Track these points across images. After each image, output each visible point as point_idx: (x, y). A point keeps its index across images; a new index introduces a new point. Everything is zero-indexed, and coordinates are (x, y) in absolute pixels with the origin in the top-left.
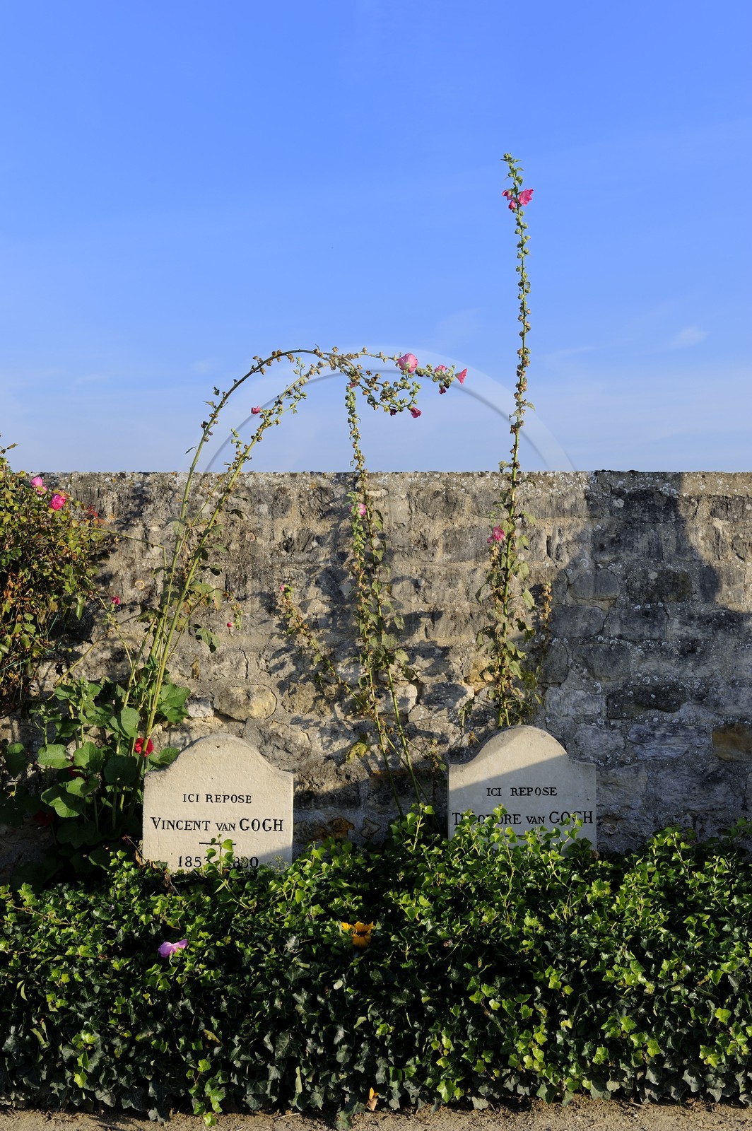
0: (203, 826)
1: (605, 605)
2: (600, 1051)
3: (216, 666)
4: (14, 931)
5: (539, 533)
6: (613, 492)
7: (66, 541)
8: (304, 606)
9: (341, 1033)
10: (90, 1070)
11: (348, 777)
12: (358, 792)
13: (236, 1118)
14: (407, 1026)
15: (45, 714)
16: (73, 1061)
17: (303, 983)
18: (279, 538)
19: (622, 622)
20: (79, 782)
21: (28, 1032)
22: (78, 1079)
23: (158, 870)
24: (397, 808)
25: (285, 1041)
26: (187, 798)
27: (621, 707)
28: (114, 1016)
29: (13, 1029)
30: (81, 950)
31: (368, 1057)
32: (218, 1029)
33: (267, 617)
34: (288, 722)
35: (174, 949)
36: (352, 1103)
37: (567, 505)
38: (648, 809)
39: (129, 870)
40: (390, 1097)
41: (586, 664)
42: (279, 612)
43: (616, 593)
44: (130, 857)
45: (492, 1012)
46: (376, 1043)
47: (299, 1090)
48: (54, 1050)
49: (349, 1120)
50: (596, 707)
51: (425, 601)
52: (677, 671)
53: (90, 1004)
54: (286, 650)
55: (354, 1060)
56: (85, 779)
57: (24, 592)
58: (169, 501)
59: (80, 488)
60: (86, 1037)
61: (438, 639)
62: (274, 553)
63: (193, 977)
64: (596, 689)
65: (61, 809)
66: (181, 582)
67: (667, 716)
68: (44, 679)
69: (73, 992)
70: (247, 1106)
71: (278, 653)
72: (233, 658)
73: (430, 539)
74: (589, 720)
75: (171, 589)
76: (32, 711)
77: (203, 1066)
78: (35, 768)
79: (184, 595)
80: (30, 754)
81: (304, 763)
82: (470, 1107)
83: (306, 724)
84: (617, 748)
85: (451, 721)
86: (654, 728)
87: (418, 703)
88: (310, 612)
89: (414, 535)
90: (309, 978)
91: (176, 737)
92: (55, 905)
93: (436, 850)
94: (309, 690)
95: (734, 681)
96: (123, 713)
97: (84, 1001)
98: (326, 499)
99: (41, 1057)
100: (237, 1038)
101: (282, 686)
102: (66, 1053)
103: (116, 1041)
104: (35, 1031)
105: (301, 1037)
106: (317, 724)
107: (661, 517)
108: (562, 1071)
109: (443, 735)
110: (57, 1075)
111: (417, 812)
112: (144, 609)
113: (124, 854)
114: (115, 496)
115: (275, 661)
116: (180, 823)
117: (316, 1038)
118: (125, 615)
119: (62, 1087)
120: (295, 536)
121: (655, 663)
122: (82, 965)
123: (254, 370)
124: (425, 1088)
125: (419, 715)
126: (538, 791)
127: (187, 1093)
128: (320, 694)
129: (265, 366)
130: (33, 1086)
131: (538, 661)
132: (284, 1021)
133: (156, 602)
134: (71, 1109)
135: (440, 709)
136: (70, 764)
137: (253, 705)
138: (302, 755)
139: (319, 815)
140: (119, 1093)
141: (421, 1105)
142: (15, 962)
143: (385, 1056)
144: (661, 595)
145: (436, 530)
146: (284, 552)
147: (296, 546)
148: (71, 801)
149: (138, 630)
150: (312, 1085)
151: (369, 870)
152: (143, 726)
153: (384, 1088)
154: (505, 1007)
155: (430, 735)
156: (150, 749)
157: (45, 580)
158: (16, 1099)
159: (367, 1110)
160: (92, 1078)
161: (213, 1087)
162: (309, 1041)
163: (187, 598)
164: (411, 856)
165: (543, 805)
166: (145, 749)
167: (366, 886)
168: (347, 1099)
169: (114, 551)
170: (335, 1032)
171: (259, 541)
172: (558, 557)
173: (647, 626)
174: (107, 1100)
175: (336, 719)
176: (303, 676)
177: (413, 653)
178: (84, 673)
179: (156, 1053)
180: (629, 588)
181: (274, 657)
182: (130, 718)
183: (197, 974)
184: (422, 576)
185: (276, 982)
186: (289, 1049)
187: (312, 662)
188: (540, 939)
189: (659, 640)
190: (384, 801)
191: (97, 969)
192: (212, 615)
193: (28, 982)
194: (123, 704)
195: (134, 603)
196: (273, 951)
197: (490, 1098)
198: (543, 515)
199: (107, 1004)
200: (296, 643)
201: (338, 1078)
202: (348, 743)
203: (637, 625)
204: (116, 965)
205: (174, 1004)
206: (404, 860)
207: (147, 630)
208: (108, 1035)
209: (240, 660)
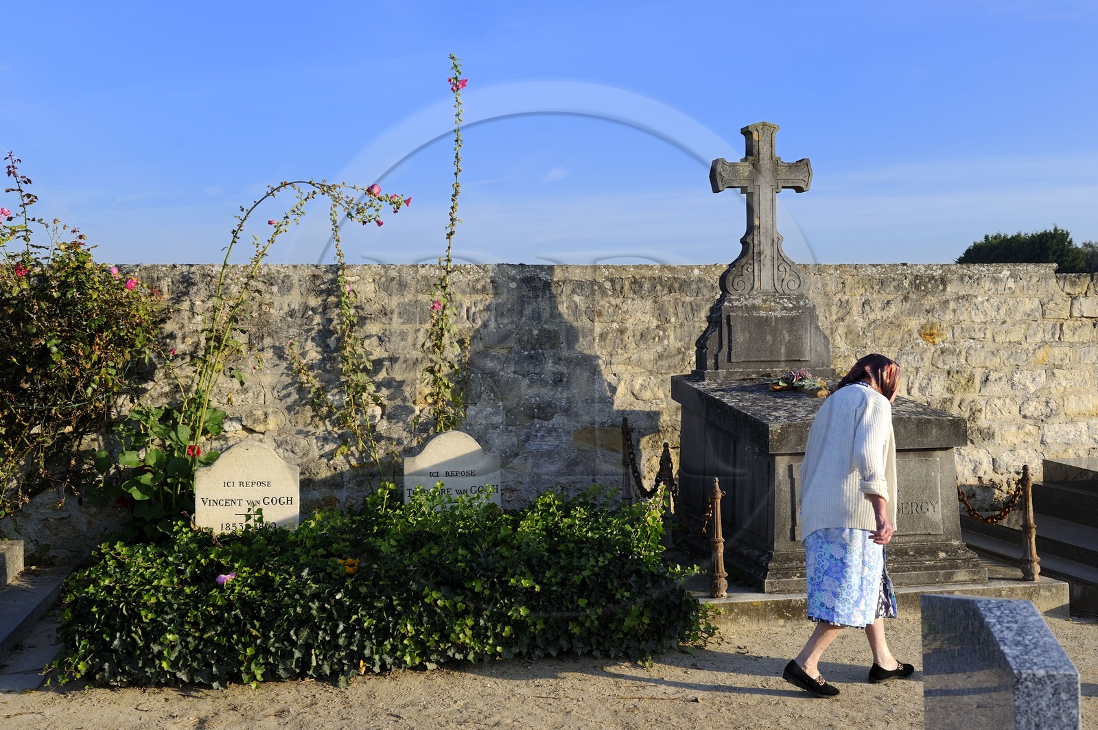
0: (237, 503)
1: (505, 352)
2: (507, 629)
3: (243, 396)
4: (115, 572)
5: (461, 305)
6: (509, 278)
7: (137, 310)
8: (303, 355)
9: (341, 627)
10: (172, 659)
11: (335, 469)
12: (342, 478)
13: (272, 685)
14: (384, 620)
15: (123, 430)
16: (160, 654)
17: (315, 596)
18: (286, 309)
19: (516, 363)
20: (149, 476)
21: (129, 636)
22: (164, 665)
23: (207, 533)
24: (369, 488)
25: (305, 633)
26: (226, 484)
27: (515, 418)
28: (188, 623)
29: (118, 634)
30: (163, 582)
31: (359, 641)
32: (259, 628)
33: (278, 362)
34: (294, 433)
35: (227, 578)
36: (349, 670)
37: (479, 286)
38: (533, 483)
39: (187, 533)
40: (374, 665)
41: (492, 390)
42: (286, 359)
43: (511, 344)
44: (187, 525)
45: (439, 608)
46: (364, 632)
47: (314, 663)
48: (147, 646)
49: (347, 681)
50: (499, 419)
51: (386, 350)
52: (551, 394)
53: (171, 616)
54: (292, 384)
55: (350, 643)
56: (153, 473)
57: (107, 347)
58: (208, 284)
59: (144, 275)
60: (170, 637)
61: (395, 376)
62: (283, 320)
63: (241, 595)
64: (499, 407)
65: (137, 495)
66: (218, 339)
67: (545, 423)
68: (121, 406)
69: (159, 609)
70: (280, 676)
71: (286, 387)
72: (255, 390)
73: (389, 309)
74: (495, 427)
75: (212, 343)
76: (114, 428)
77: (250, 651)
78: (117, 468)
79: (222, 348)
80: (112, 458)
81: (305, 460)
82: (425, 668)
83: (307, 434)
84: (513, 445)
85: (404, 430)
86: (537, 431)
87: (382, 418)
88: (307, 359)
89: (380, 307)
90: (319, 593)
91: (216, 444)
92: (143, 554)
93: (398, 511)
94: (308, 411)
95: (587, 400)
96: (179, 428)
97: (167, 614)
98: (318, 283)
99: (139, 652)
100: (272, 633)
101: (289, 409)
102: (156, 648)
103: (190, 639)
104: (133, 635)
105: (315, 629)
106: (313, 434)
107: (540, 294)
108: (484, 643)
109: (399, 439)
110: (150, 663)
111: (385, 488)
112: (192, 358)
113: (183, 523)
114: (170, 280)
115: (284, 392)
116: (222, 502)
117: (325, 630)
118: (179, 362)
119: (153, 671)
120: (297, 308)
121: (537, 389)
122: (164, 592)
123: (268, 195)
124: (396, 658)
125: (382, 426)
126: (464, 474)
127: (239, 670)
128: (315, 413)
129: (275, 192)
130: (133, 671)
131: (461, 389)
132: (304, 621)
133: (201, 353)
134: (159, 685)
135: (397, 422)
136: (143, 464)
137: (269, 422)
138: (304, 454)
139: (316, 495)
140: (192, 672)
141: (394, 669)
142: (118, 591)
143: (370, 639)
144: (541, 345)
145: (394, 302)
146: (289, 319)
147: (298, 315)
148: (143, 488)
149: (189, 371)
150: (322, 660)
151: (354, 526)
152: (192, 437)
153: (370, 660)
154: (447, 605)
155: (390, 439)
156: (199, 452)
157: (121, 338)
158: (121, 681)
159: (359, 675)
160: (174, 664)
161: (256, 665)
162: (320, 633)
163: (224, 349)
164: (381, 516)
165: (466, 483)
166: (195, 453)
167: (352, 536)
168: (346, 668)
169: (169, 318)
170: (337, 626)
171: (272, 311)
172: (474, 321)
173: (531, 366)
174: (184, 678)
175: (327, 430)
176: (304, 401)
177: (379, 386)
178: (149, 402)
179: (218, 645)
180: (520, 341)
181: (283, 389)
182: (184, 432)
183: (244, 594)
184: (383, 334)
185: (297, 596)
186: (307, 638)
187: (309, 392)
188: (468, 563)
189: (539, 374)
190: (360, 484)
191: (174, 594)
192: (240, 361)
193: (128, 604)
194: (178, 423)
195: (185, 354)
196: (294, 578)
197: (437, 662)
198: (464, 292)
199: (183, 615)
200: (299, 380)
201: (339, 655)
202: (335, 446)
203: (525, 364)
204: (187, 590)
205: (229, 614)
206: (377, 519)
207: (195, 372)
208: (184, 635)
209: (260, 392)
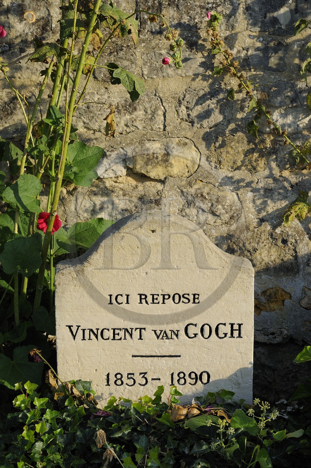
0: (136, 334)
3: (128, 117)
8: (230, 41)
11: (285, 242)
23: (80, 398)
26: (114, 299)
33: (187, 54)
34: (215, 180)
42: (202, 48)
54: (212, 95)
71: (201, 100)
72: (147, 106)
79: (93, 23)
88: (238, 47)
94: (238, 142)
96: (20, 181)
101: (207, 139)
106: (249, 184)
115: (199, 109)
116: (106, 333)
128: (252, 146)
133: (53, 37)
137: (173, 162)
138: (232, 217)
152: (45, 195)
156: (57, 225)
163: (97, 27)
175: (271, 175)
176: (232, 126)
181: (197, 104)
182: (29, 187)
187: (242, 109)
192: (121, 54)
194: (19, 168)
195: (25, 41)
200: (223, 86)
202: (284, 203)
207: (44, 73)
209: (156, 109)
